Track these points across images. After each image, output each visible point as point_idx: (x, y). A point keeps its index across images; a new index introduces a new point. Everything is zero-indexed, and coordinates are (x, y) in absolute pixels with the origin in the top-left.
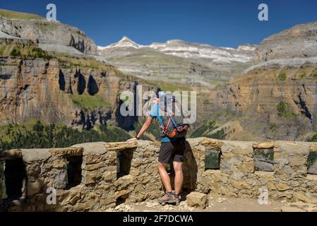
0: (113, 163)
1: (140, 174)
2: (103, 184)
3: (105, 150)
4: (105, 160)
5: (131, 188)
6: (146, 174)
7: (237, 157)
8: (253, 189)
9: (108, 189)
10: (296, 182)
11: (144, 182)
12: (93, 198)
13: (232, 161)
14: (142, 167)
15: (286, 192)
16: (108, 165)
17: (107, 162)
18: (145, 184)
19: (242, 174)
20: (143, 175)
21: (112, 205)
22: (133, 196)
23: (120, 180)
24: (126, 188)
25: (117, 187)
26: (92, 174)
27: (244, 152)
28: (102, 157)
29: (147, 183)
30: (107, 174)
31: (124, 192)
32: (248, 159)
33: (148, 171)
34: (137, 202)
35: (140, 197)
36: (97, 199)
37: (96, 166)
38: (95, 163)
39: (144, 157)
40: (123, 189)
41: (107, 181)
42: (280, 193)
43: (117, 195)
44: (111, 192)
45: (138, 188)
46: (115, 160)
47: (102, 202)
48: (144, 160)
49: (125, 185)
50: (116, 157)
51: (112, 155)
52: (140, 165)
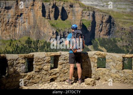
0: (48, 62)
1: (62, 68)
2: (44, 72)
3: (44, 56)
4: (44, 61)
5: (58, 75)
6: (66, 68)
7: (114, 61)
8: (122, 78)
9: (46, 74)
11: (65, 72)
12: (39, 78)
13: (111, 63)
14: (64, 65)
16: (46, 63)
17: (45, 61)
18: (65, 73)
19: (116, 71)
20: (64, 69)
21: (48, 82)
22: (59, 79)
23: (52, 71)
24: (55, 74)
25: (51, 74)
26: (38, 67)
27: (118, 59)
28: (43, 59)
29: (66, 73)
30: (45, 67)
31: (54, 76)
32: (119, 63)
33: (66, 67)
34: (61, 81)
35: (62, 79)
36: (40, 79)
37: (40, 63)
38: (39, 62)
39: (64, 60)
40: (53, 75)
41: (45, 71)
43: (51, 77)
44: (48, 76)
45: (61, 75)
46: (49, 61)
47: (43, 80)
48: (64, 61)
49: (54, 73)
50: (50, 60)
51: (48, 58)
52: (63, 64)
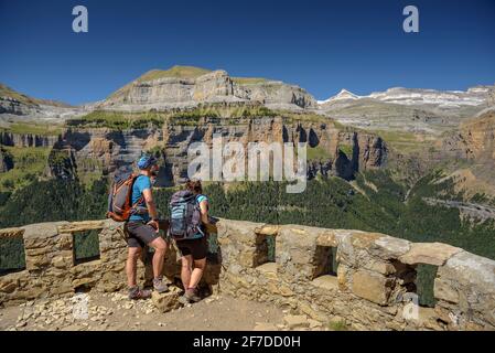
0: (66, 247)
1: (108, 260)
2: (53, 271)
3: (55, 231)
4: (55, 244)
5: (98, 276)
6: (118, 260)
7: (235, 243)
8: (253, 289)
9: (62, 276)
10: (300, 287)
11: (116, 269)
12: (40, 286)
14: (112, 252)
15: (291, 299)
16: (60, 249)
17: (57, 246)
18: (118, 272)
19: (239, 268)
20: (114, 261)
21: (68, 294)
22: (100, 286)
23: (79, 267)
24: (90, 275)
25: (76, 274)
26: (34, 260)
27: (243, 238)
28: (50, 240)
29: (121, 270)
30: (58, 260)
31: (87, 280)
32: (247, 248)
33: (120, 256)
34: (106, 291)
35: (111, 286)
36: (44, 287)
37: (42, 250)
38: (38, 247)
39: (113, 240)
40: (84, 276)
41: (59, 268)
42: (284, 299)
43: (76, 283)
44: (67, 280)
45: (106, 276)
46: (69, 244)
47: (53, 290)
48: (114, 243)
49: (87, 272)
50: (70, 241)
51: (64, 238)
52: (109, 249)
